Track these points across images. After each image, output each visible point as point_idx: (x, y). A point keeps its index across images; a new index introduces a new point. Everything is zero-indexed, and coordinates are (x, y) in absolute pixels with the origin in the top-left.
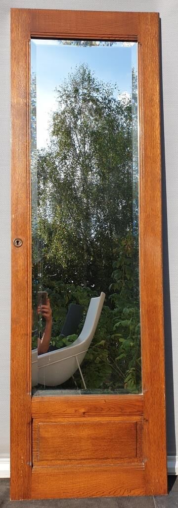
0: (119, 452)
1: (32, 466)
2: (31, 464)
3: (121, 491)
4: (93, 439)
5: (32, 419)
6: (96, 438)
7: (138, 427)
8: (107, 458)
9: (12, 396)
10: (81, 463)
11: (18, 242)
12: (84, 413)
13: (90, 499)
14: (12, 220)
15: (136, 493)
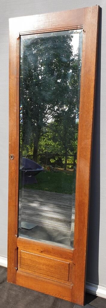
0: (59, 276)
1: (17, 269)
2: (16, 269)
3: (58, 295)
4: (46, 265)
5: (18, 248)
6: (48, 266)
7: (70, 266)
8: (53, 277)
9: (8, 234)
10: (40, 275)
11: (12, 157)
12: (42, 252)
13: (43, 294)
14: (10, 145)
15: (66, 299)
